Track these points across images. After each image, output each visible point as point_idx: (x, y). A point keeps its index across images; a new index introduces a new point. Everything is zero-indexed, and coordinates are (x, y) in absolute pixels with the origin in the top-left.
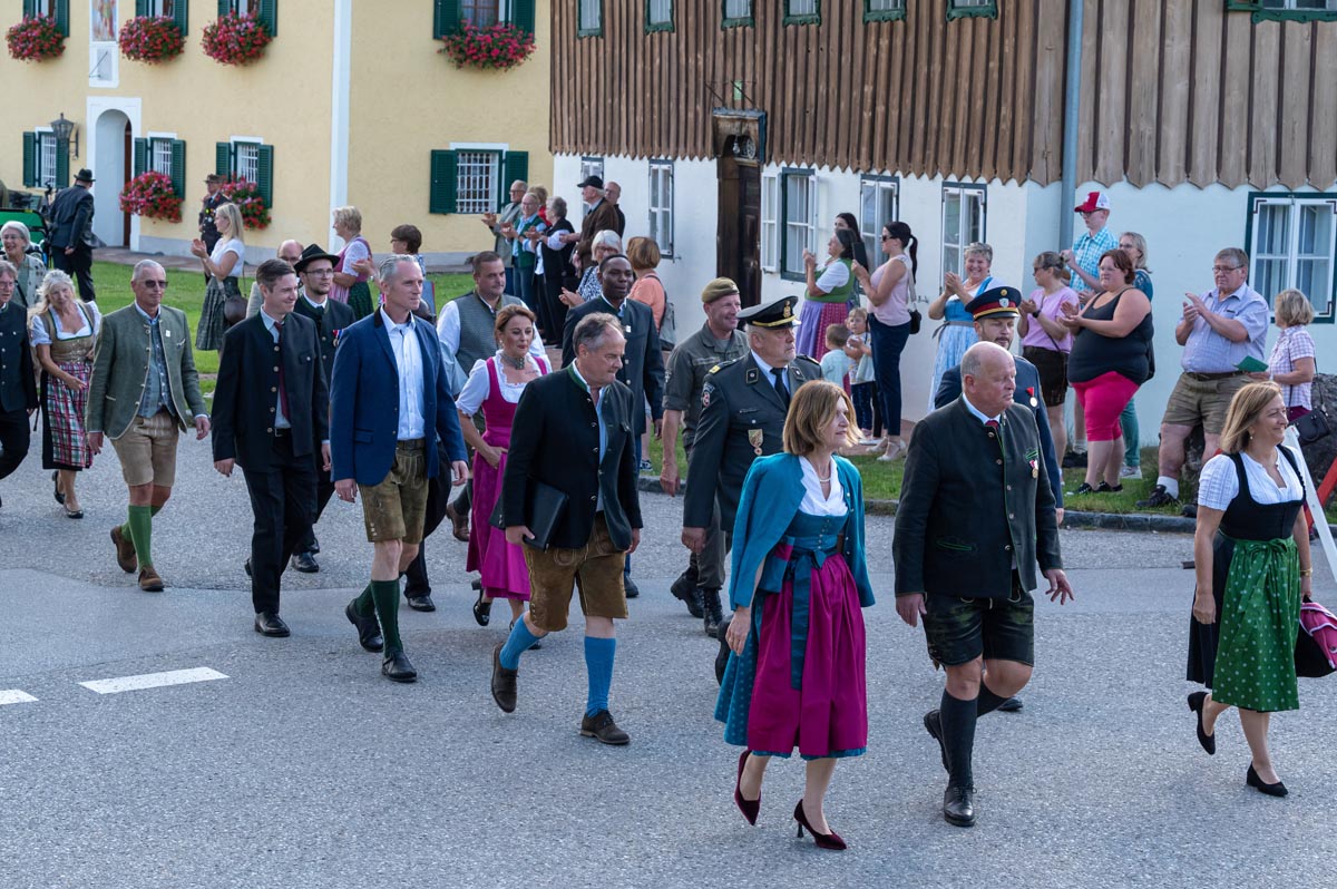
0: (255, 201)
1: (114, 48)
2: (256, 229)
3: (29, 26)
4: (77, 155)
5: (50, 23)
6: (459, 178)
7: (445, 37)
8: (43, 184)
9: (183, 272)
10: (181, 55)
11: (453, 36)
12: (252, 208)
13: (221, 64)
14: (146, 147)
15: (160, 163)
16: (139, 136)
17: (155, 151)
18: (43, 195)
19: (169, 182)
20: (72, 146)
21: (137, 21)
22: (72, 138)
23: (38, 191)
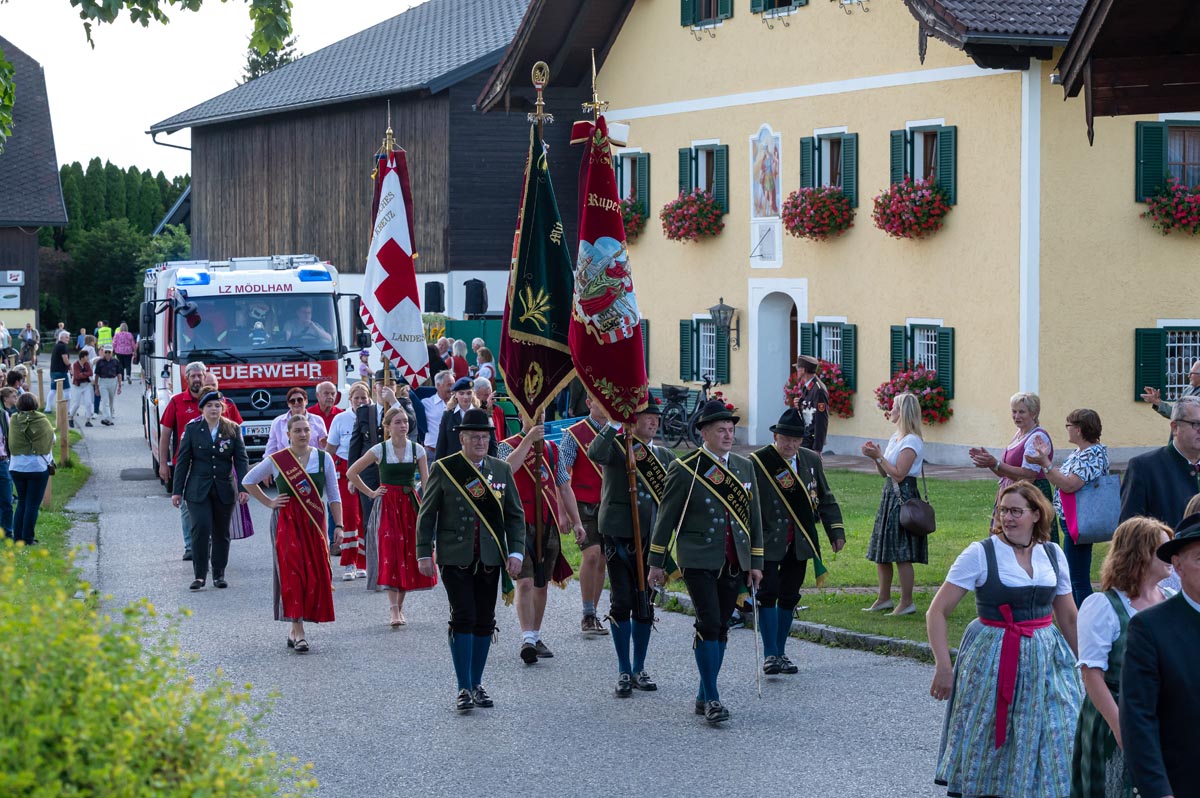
0: (935, 391)
1: (778, 224)
2: (935, 423)
3: (685, 202)
4: (738, 344)
5: (708, 199)
6: (1169, 360)
7: (1149, 199)
8: (701, 378)
9: (854, 473)
10: (850, 230)
11: (1158, 198)
12: (932, 399)
13: (894, 237)
14: (813, 333)
15: (829, 351)
16: (806, 321)
17: (824, 338)
18: (701, 389)
19: (839, 372)
20: (733, 334)
21: (802, 193)
22: (733, 325)
23: (695, 386)
